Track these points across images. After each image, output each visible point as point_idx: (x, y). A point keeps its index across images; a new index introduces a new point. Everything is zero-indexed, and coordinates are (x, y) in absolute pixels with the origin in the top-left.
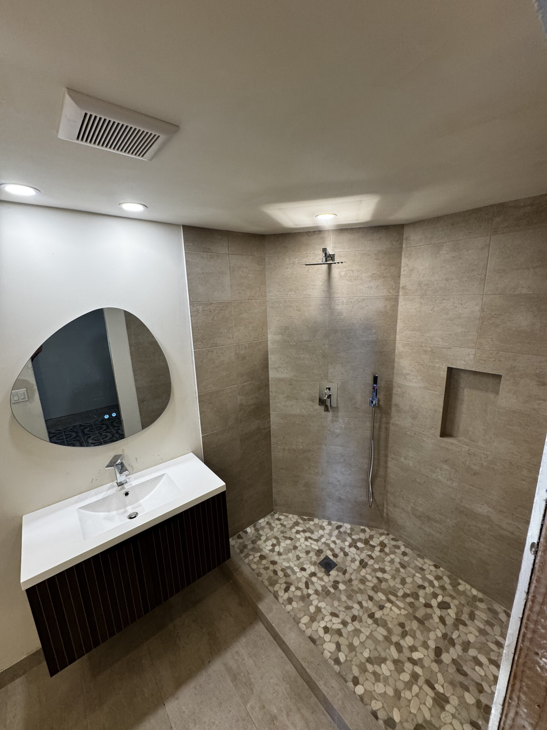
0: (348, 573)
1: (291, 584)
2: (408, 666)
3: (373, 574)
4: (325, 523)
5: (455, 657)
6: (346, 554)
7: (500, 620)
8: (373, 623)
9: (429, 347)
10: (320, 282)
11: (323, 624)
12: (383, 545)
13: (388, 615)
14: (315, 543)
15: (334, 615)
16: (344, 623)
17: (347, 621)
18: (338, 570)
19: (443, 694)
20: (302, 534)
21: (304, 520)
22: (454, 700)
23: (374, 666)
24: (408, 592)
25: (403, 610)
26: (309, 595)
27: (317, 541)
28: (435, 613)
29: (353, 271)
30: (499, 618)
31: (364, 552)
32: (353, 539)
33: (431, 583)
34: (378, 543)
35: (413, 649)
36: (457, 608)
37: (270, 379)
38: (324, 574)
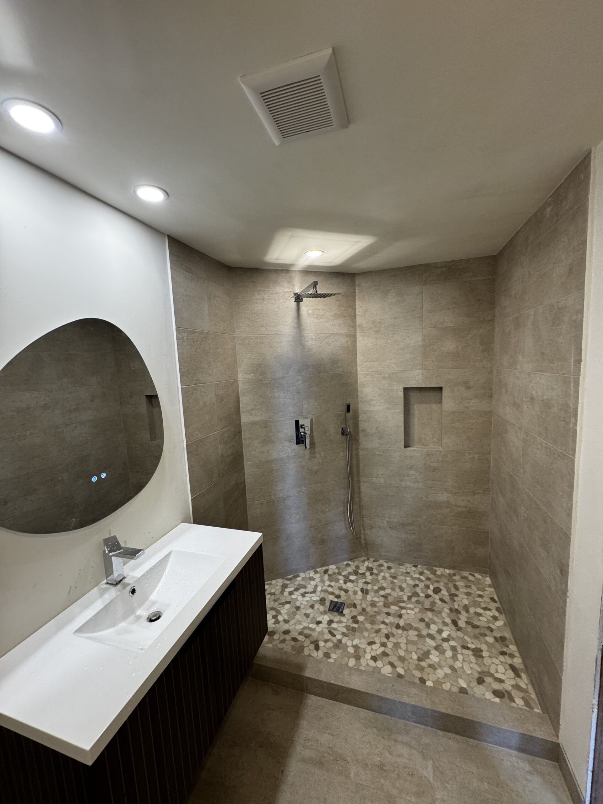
0: (358, 604)
1: (317, 641)
2: (445, 645)
3: (377, 594)
4: (312, 574)
5: (466, 620)
6: (346, 591)
7: (471, 581)
8: (403, 632)
9: (386, 374)
10: (290, 318)
11: (368, 656)
12: (370, 569)
13: (408, 618)
14: (313, 595)
15: (371, 643)
16: (383, 645)
17: (384, 641)
18: (348, 607)
19: (476, 648)
20: (295, 593)
21: (290, 579)
22: (484, 647)
23: (426, 661)
24: (410, 594)
25: (415, 609)
26: (340, 641)
27: (314, 592)
28: (435, 599)
29: (318, 310)
30: (470, 580)
31: (359, 581)
32: (344, 576)
33: (419, 579)
34: (365, 569)
35: (440, 631)
36: (446, 587)
37: (242, 424)
38: (339, 616)
